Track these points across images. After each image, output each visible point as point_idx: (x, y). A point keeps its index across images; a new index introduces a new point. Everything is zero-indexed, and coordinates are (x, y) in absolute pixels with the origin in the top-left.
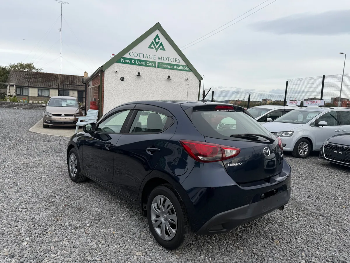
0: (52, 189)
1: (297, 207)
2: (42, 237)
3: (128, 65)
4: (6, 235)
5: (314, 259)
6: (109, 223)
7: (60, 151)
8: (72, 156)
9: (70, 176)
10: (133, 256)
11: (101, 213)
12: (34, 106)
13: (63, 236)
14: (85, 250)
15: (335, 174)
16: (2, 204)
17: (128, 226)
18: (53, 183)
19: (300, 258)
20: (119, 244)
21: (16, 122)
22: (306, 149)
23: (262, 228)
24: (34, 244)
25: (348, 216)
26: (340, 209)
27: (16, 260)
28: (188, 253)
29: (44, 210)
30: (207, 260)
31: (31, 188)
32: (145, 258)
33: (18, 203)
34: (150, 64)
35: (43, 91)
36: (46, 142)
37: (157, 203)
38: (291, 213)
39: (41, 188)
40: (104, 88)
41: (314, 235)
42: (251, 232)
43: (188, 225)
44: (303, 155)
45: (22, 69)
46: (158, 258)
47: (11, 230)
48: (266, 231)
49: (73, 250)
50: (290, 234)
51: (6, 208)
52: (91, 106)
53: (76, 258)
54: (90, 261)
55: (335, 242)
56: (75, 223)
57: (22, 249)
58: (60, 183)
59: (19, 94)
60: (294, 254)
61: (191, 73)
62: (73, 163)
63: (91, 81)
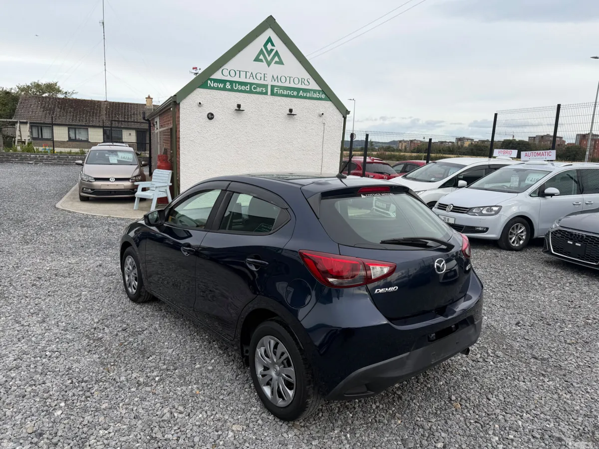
0: (99, 316)
1: (496, 343)
2: (84, 401)
3: (220, 91)
4: (28, 399)
5: (512, 435)
6: (190, 376)
7: (110, 244)
8: (128, 260)
9: (127, 291)
10: (227, 432)
11: (177, 357)
12: (63, 160)
13: (117, 398)
14: (152, 422)
15: (567, 280)
16: (19, 343)
17: (221, 379)
18: (99, 305)
19: (491, 432)
20: (206, 412)
21: (35, 191)
22: (522, 236)
23: (436, 381)
24: (72, 413)
25: (578, 357)
26: (567, 345)
27: (45, 440)
28: (314, 426)
29: (86, 353)
30: (343, 438)
31: (65, 315)
32: (247, 435)
33: (44, 342)
34: (259, 90)
35: (77, 132)
36: (85, 228)
37: (264, 346)
38: (485, 354)
39: (80, 314)
40: (180, 133)
41: (519, 392)
42: (417, 388)
43: (312, 385)
44: (517, 245)
45: (40, 92)
46: (266, 434)
47: (36, 390)
48: (440, 386)
49: (133, 422)
50: (480, 391)
51: (26, 350)
52: (159, 163)
53: (139, 436)
54: (160, 441)
55: (551, 404)
56: (137, 376)
57: (54, 422)
58: (110, 304)
59: (37, 136)
60: (481, 425)
61: (330, 103)
62: (131, 271)
63: (158, 117)
